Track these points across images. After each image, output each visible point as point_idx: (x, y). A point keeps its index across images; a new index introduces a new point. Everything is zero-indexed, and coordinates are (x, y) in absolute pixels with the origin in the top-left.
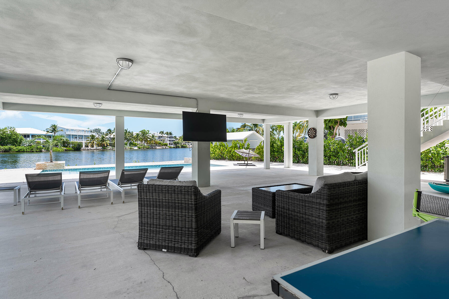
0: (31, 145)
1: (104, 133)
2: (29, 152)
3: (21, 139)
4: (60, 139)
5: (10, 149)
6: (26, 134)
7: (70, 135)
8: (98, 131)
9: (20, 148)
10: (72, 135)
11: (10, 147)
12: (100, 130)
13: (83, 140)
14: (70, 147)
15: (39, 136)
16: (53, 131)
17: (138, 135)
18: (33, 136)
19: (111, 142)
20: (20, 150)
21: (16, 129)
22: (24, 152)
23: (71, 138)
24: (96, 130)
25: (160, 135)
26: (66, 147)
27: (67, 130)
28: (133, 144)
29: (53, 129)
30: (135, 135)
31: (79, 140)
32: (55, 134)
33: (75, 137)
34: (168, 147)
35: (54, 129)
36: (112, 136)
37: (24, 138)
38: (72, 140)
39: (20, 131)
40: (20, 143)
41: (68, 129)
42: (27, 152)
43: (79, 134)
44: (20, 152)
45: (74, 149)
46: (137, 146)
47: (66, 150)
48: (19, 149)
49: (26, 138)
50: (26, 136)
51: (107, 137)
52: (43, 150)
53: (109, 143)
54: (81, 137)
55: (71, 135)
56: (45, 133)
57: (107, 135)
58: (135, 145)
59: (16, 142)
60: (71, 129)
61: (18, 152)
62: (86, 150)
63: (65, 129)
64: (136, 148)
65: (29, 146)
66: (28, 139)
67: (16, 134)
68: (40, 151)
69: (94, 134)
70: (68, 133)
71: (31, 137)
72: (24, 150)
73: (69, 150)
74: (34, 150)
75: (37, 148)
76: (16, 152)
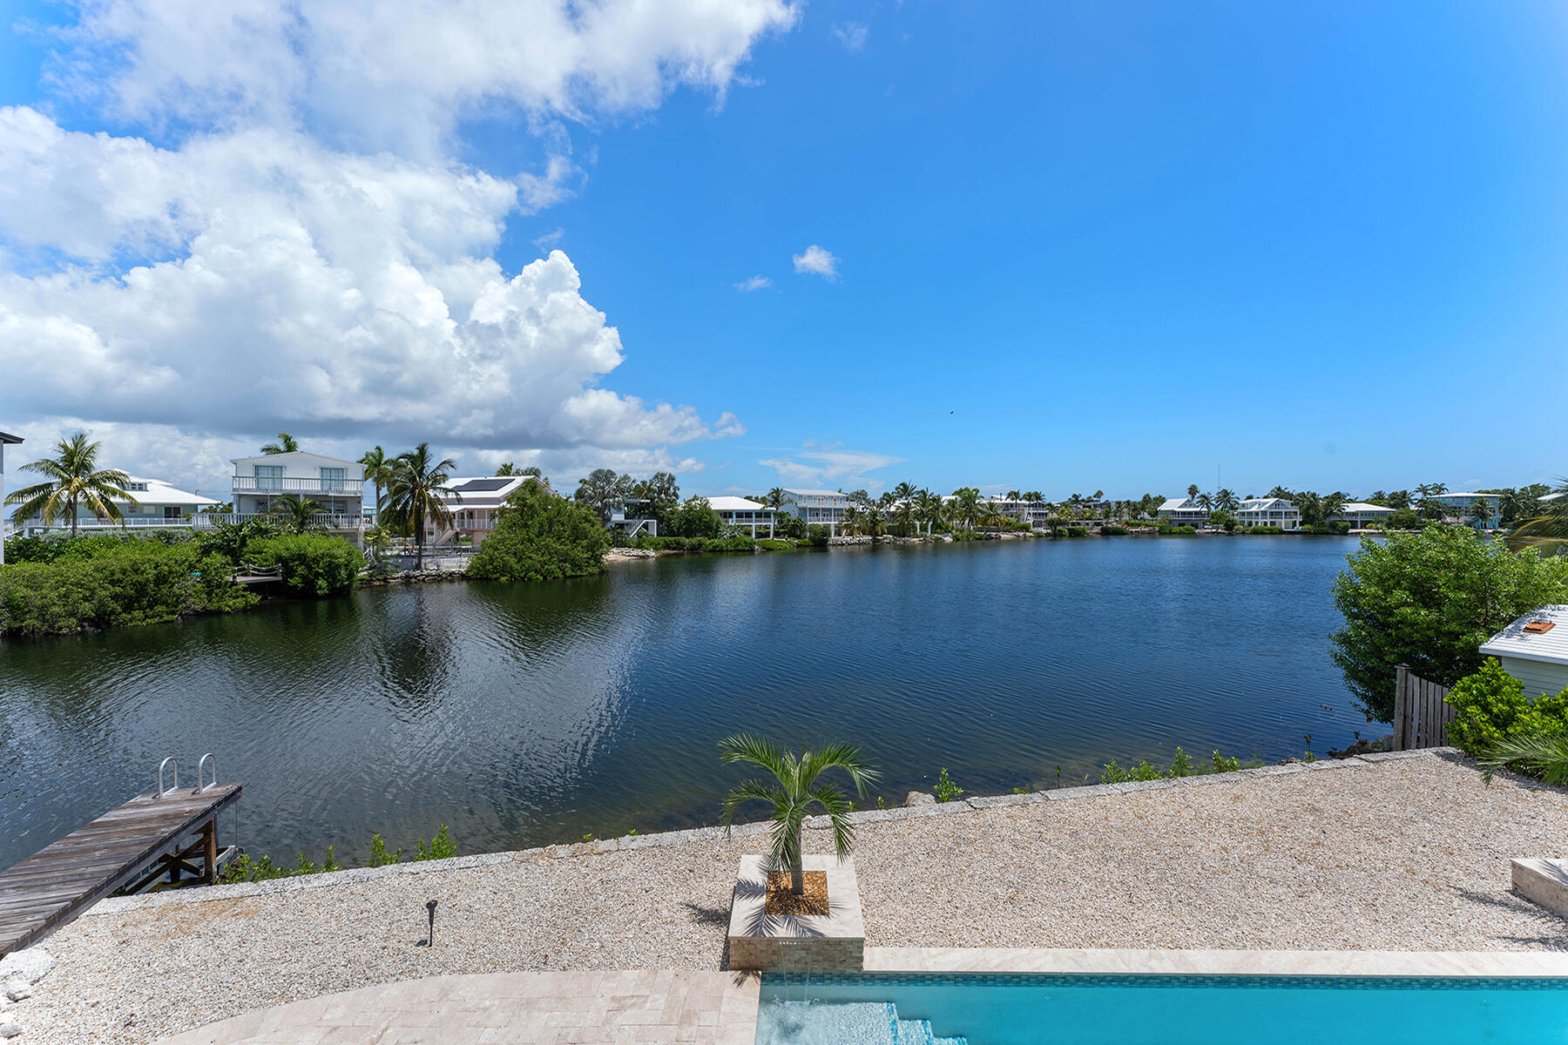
0: (735, 536)
1: (874, 501)
2: (731, 551)
3: (718, 523)
4: (790, 520)
5: (700, 545)
6: (726, 512)
7: (805, 509)
8: (860, 496)
9: (716, 541)
10: (809, 509)
11: (700, 541)
12: (866, 495)
13: (830, 521)
14: (805, 537)
15: (748, 514)
16: (774, 503)
17: (952, 503)
18: (740, 514)
19: (891, 524)
20: (716, 547)
21: (711, 500)
22: (722, 551)
23: (807, 517)
24: (858, 494)
25: (1009, 501)
26: (798, 537)
27: (801, 496)
28: (941, 528)
29: (773, 497)
30: (945, 503)
31: (823, 520)
32: (778, 508)
33: (815, 512)
34: (1031, 534)
35: (776, 497)
36: (893, 509)
37: (722, 520)
38: (811, 522)
39: (718, 503)
40: (717, 531)
42: (728, 552)
43: (823, 506)
44: (716, 551)
45: (814, 544)
46: (950, 532)
47: (798, 546)
48: (714, 545)
49: (726, 520)
50: (727, 514)
51: (882, 510)
52: (756, 547)
53: (888, 528)
54: (827, 512)
55: (807, 509)
56: (758, 507)
57: (882, 507)
58: (947, 531)
59: (710, 528)
60: (808, 496)
61: (712, 551)
62: (839, 545)
63: (796, 495)
64: (948, 539)
65: (731, 537)
66: (730, 520)
67: (709, 512)
69: (854, 505)
70: (802, 504)
71: (734, 516)
72: (723, 548)
73: (805, 547)
74: (740, 547)
75: (746, 542)
76: (710, 551)
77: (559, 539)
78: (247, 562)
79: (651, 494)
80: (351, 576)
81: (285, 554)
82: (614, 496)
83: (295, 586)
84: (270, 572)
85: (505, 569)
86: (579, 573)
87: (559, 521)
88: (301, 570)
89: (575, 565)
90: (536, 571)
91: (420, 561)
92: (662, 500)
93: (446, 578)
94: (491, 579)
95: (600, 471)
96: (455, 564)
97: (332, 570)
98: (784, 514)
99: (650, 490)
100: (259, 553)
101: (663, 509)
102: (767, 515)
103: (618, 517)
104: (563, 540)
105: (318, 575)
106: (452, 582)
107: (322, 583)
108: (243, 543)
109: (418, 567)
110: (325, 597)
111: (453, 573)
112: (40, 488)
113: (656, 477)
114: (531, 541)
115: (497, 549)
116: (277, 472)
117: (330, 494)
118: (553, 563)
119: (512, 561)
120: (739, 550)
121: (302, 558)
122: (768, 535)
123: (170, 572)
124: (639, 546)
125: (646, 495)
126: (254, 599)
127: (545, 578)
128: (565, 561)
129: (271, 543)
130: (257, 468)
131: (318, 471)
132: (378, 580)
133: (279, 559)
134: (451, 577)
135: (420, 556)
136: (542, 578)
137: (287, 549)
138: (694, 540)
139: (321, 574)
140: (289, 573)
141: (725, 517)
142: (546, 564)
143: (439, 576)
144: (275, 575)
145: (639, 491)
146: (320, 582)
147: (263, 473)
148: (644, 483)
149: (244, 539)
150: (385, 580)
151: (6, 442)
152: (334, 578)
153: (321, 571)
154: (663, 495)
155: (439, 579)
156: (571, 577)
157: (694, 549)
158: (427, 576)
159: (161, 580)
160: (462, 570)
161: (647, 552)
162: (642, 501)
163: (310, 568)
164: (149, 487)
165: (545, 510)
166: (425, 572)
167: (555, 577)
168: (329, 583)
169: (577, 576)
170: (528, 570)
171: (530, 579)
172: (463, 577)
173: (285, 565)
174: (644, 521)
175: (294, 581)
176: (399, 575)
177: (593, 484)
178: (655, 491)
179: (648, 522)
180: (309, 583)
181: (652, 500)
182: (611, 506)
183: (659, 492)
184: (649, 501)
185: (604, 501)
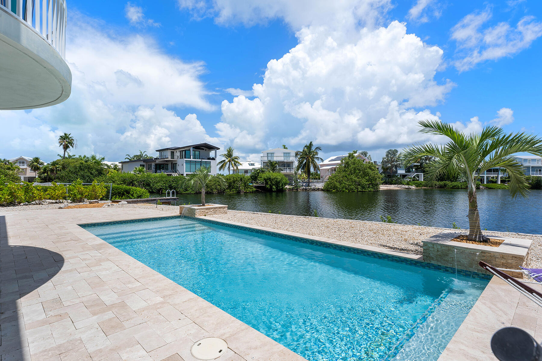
5: (445, 185)
9: (455, 183)
10: (532, 167)
11: (445, 183)
20: (455, 186)
22: (458, 188)
23: (530, 171)
33: (539, 169)
40: (457, 178)
41: (527, 159)
42: (462, 188)
44: (454, 188)
45: (532, 187)
48: (453, 185)
52: (481, 187)
55: (530, 167)
60: (532, 159)
61: (452, 188)
63: (522, 159)
72: (458, 186)
76: (451, 188)
78: (259, 180)
79: (421, 161)
81: (266, 178)
82: (397, 161)
83: (268, 188)
84: (263, 183)
85: (335, 187)
86: (364, 190)
87: (358, 169)
88: (269, 183)
89: (363, 187)
90: (346, 189)
91: (309, 184)
93: (317, 190)
94: (330, 191)
95: (390, 150)
96: (320, 185)
97: (277, 183)
100: (261, 178)
103: (401, 172)
105: (273, 184)
106: (319, 190)
107: (274, 187)
108: (258, 175)
109: (309, 186)
110: (274, 192)
111: (319, 188)
112: (221, 162)
114: (346, 177)
115: (333, 180)
116: (273, 155)
118: (353, 186)
119: (338, 184)
121: (270, 179)
122: (496, 182)
123: (237, 180)
124: (408, 184)
126: (255, 189)
127: (349, 191)
128: (359, 185)
129: (264, 175)
130: (267, 153)
131: (283, 153)
132: (295, 189)
133: (265, 179)
134: (318, 189)
135: (309, 182)
137: (267, 176)
138: (442, 183)
139: (274, 184)
140: (267, 183)
142: (350, 186)
143: (314, 189)
144: (263, 184)
146: (273, 187)
147: (269, 155)
149: (258, 173)
150: (297, 189)
151: (217, 149)
152: (278, 186)
153: (274, 183)
154: (428, 161)
155: (314, 190)
156: (361, 191)
157: (441, 187)
158: (310, 189)
159: (234, 182)
160: (322, 188)
161: (410, 187)
163: (271, 182)
164: (255, 164)
167: (353, 191)
168: (276, 187)
169: (362, 191)
170: (343, 188)
171: (343, 191)
172: (322, 190)
173: (266, 181)
174: (416, 174)
175: (268, 186)
176: (302, 188)
177: (387, 156)
178: (423, 159)
179: (419, 174)
180: (271, 187)
181: (421, 164)
182: (396, 167)
183: (426, 160)
184: (420, 164)
185: (392, 164)
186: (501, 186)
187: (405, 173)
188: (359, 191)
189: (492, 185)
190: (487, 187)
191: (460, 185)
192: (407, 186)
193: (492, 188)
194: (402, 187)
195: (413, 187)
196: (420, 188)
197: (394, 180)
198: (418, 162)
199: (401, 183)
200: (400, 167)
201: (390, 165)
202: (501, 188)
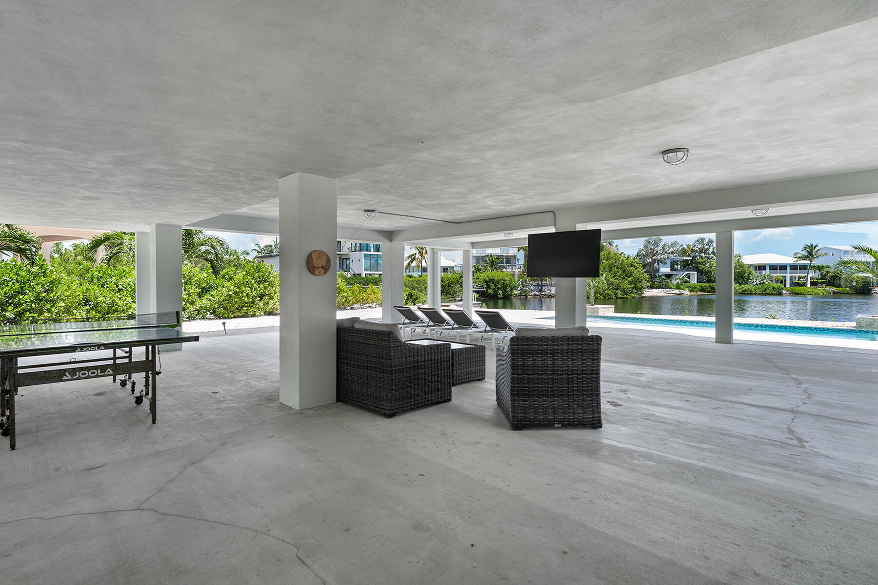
0: (763, 283)
2: (760, 294)
3: (750, 273)
4: (826, 272)
6: (761, 265)
9: (746, 287)
15: (783, 268)
16: (808, 257)
18: (773, 268)
20: (746, 291)
22: (751, 294)
26: (837, 286)
29: (808, 252)
32: (811, 262)
35: (811, 252)
37: (755, 272)
40: (748, 279)
41: (849, 251)
42: (756, 294)
44: (744, 294)
45: (856, 291)
47: (834, 293)
48: (744, 289)
49: (760, 271)
50: (761, 268)
52: (784, 292)
55: (853, 262)
56: (792, 260)
59: (743, 278)
61: (742, 293)
63: (841, 250)
65: (760, 284)
66: (764, 272)
67: (741, 265)
68: (777, 294)
71: (768, 269)
72: (751, 291)
73: (844, 293)
74: (768, 292)
75: (773, 288)
76: (740, 293)
77: (614, 277)
79: (693, 253)
80: (511, 290)
81: (487, 279)
83: (490, 294)
86: (625, 296)
87: (615, 266)
88: (493, 286)
89: (624, 292)
90: (600, 294)
91: (542, 288)
92: (702, 258)
93: (553, 297)
97: (504, 286)
98: (823, 267)
99: (693, 251)
100: (478, 279)
101: (704, 263)
102: (804, 268)
103: (665, 270)
104: (617, 277)
105: (499, 288)
109: (541, 291)
110: (501, 298)
112: (412, 255)
113: (698, 241)
117: (504, 255)
118: (610, 290)
120: (767, 294)
121: (493, 281)
122: (804, 285)
124: (678, 287)
125: (689, 254)
127: (605, 298)
128: (617, 289)
129: (482, 275)
132: (523, 295)
133: (485, 281)
135: (542, 286)
136: (603, 298)
137: (488, 277)
140: (488, 287)
141: (760, 269)
142: (605, 290)
143: (550, 295)
144: (483, 288)
145: (684, 252)
146: (500, 292)
148: (688, 246)
150: (526, 295)
152: (505, 290)
154: (703, 255)
156: (621, 298)
161: (682, 291)
162: (685, 258)
163: (496, 285)
165: (607, 260)
166: (544, 293)
167: (610, 298)
168: (503, 292)
173: (487, 284)
174: (686, 273)
175: (490, 291)
176: (532, 294)
177: (646, 247)
178: (696, 251)
179: (690, 273)
180: (496, 292)
181: (694, 258)
182: (659, 262)
183: (700, 252)
184: (691, 258)
185: (654, 258)
186: (813, 291)
187: (670, 271)
188: (620, 298)
189: (798, 289)
190: (792, 293)
191: (753, 290)
192: (677, 291)
193: (800, 294)
194: (670, 292)
195: (687, 292)
196: (695, 293)
197: (656, 281)
198: (689, 256)
199: (667, 287)
200: (666, 263)
201: (650, 260)
202: (812, 293)
